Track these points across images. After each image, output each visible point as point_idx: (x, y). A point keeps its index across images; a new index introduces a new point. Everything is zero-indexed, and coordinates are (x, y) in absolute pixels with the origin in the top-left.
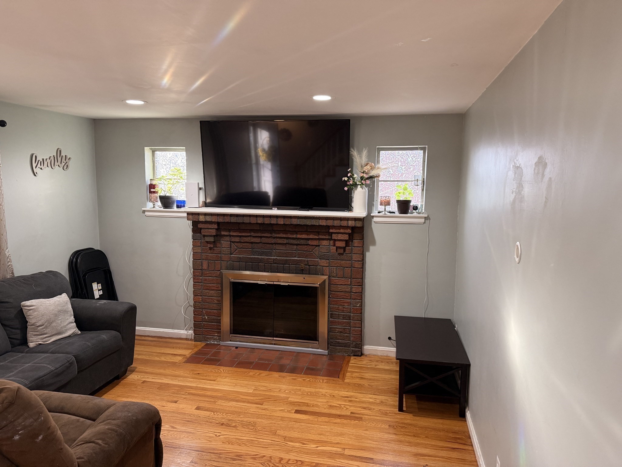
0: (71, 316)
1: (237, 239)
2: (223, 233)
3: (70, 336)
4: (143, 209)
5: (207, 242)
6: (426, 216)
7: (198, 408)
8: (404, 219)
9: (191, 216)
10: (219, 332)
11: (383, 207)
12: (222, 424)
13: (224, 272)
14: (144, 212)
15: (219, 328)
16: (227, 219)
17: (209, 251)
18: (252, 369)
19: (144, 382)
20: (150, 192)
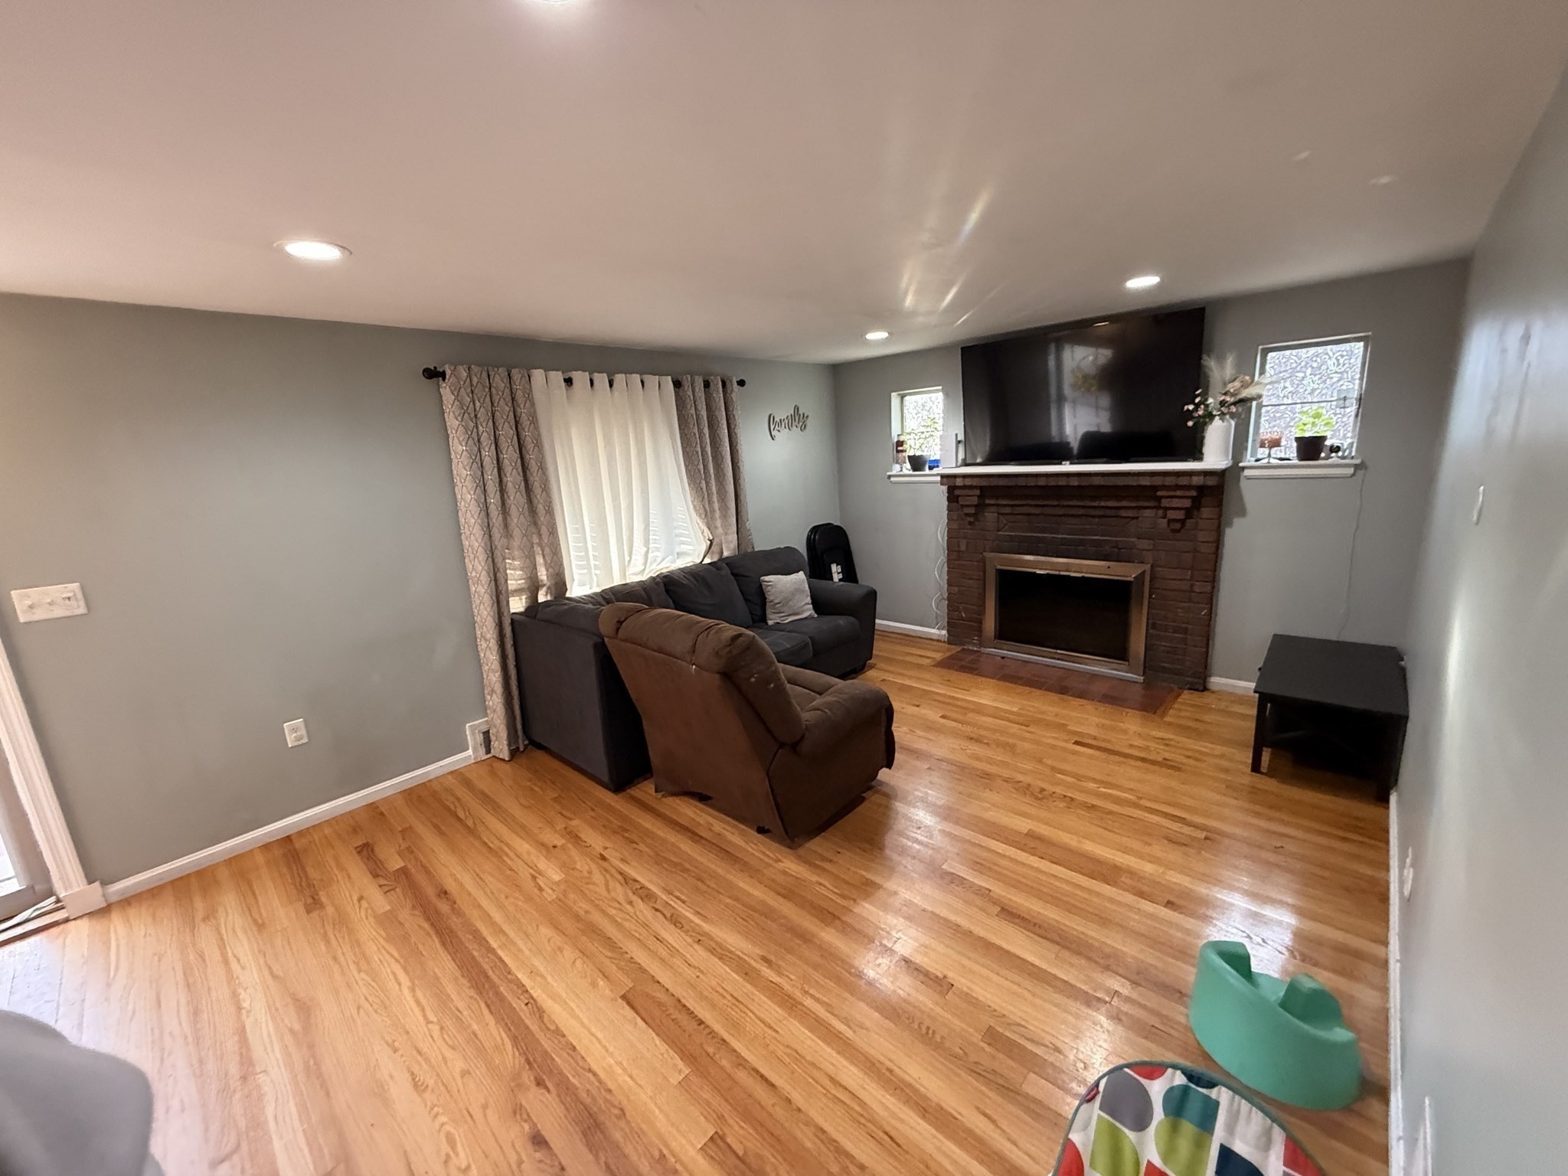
0: (807, 596)
1: (1008, 510)
2: (987, 501)
3: (806, 618)
4: (889, 473)
5: (967, 515)
6: (1357, 461)
7: (943, 717)
8: (1310, 469)
9: (945, 479)
10: (980, 636)
11: (1267, 451)
12: (971, 739)
13: (987, 555)
14: (890, 477)
15: (980, 631)
16: (994, 482)
17: (969, 527)
18: (1021, 685)
19: (884, 680)
20: (898, 451)
